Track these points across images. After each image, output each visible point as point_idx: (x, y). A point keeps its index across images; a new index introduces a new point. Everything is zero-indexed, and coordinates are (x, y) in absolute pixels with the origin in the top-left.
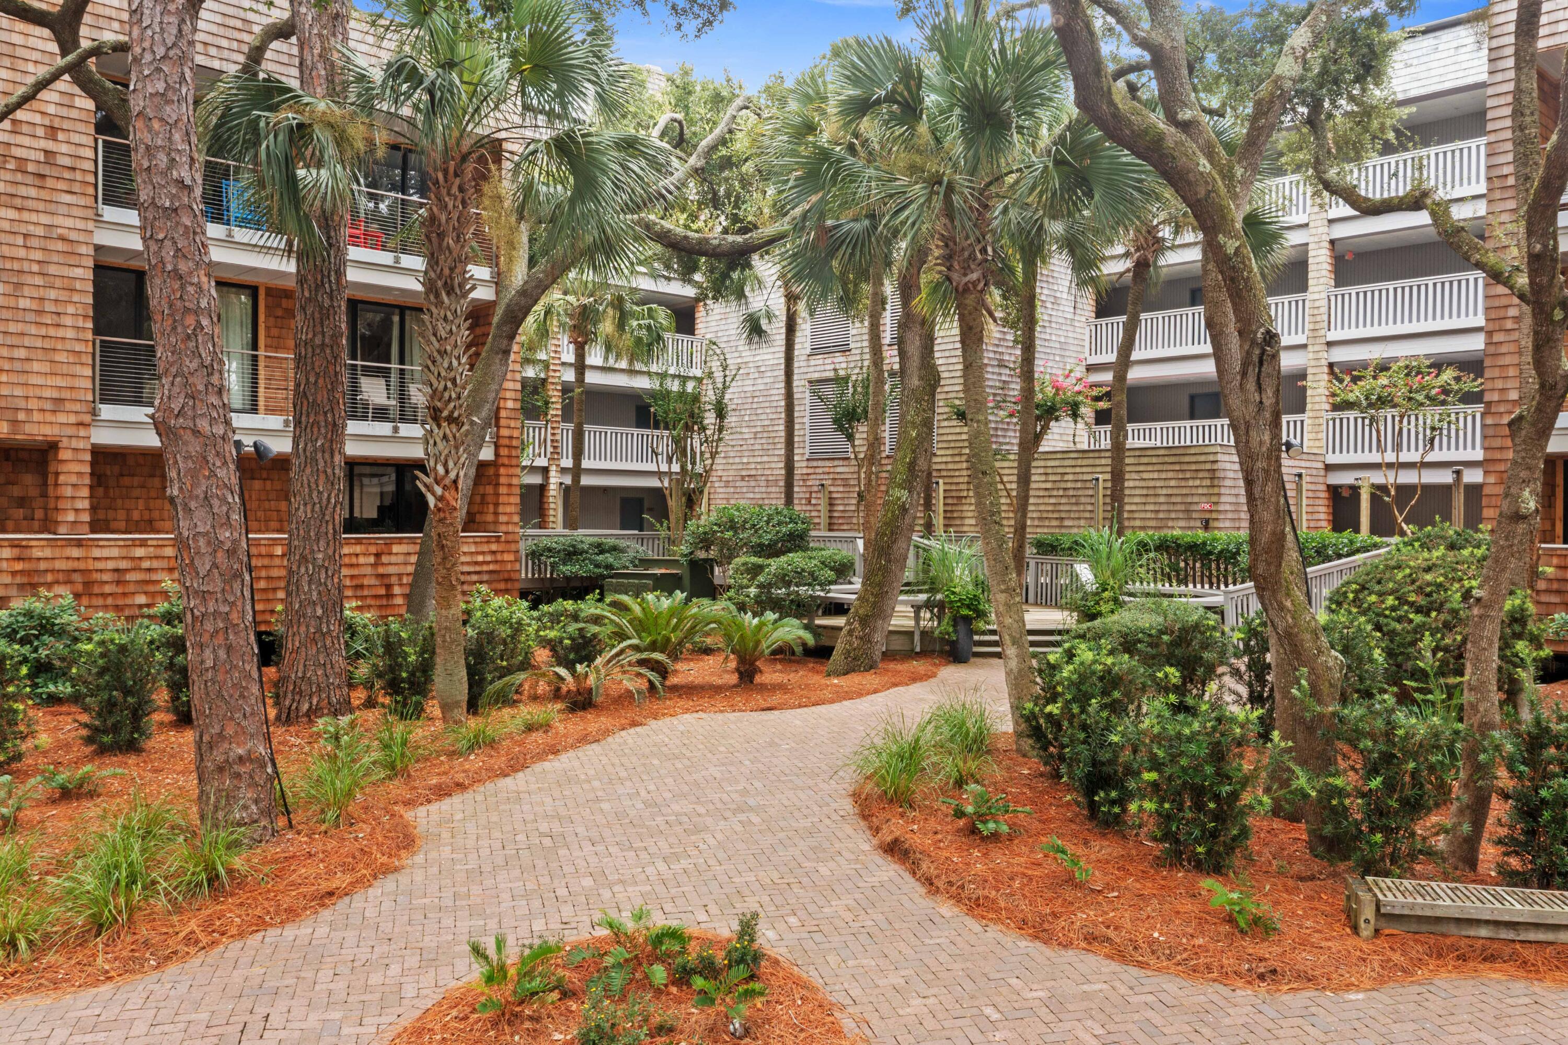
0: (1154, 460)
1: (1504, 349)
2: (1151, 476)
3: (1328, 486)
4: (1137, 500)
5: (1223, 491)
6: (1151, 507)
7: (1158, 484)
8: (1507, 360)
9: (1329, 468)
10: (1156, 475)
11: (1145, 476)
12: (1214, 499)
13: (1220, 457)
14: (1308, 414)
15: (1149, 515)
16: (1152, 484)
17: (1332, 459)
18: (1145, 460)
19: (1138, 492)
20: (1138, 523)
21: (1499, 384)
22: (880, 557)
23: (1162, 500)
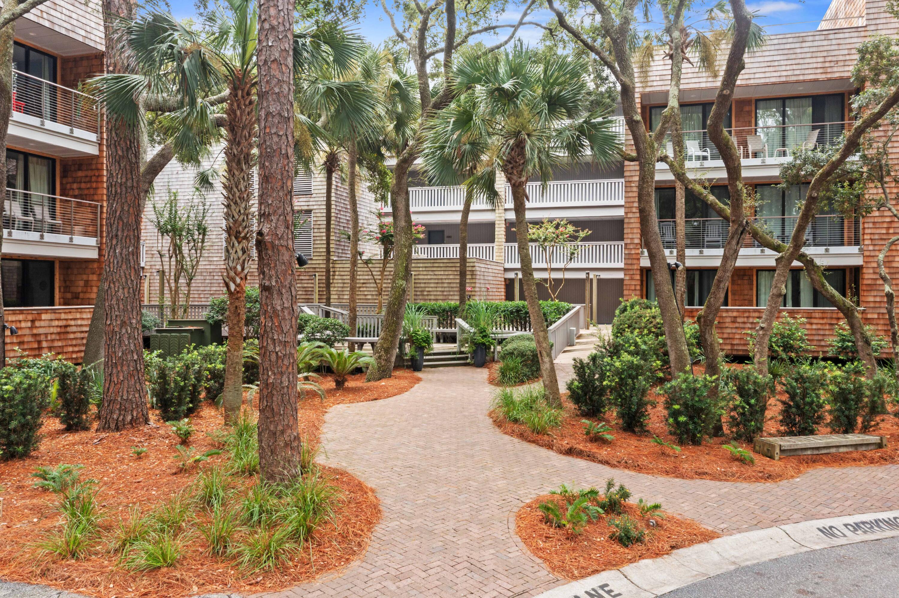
0: (441, 265)
1: (632, 221)
2: (440, 273)
3: (505, 279)
4: (432, 285)
5: (477, 281)
6: (440, 289)
7: (444, 277)
8: (634, 226)
9: (506, 270)
10: (442, 273)
11: (436, 273)
12: (473, 285)
13: (476, 264)
14: (496, 243)
15: (438, 293)
16: (440, 277)
17: (507, 266)
18: (436, 265)
19: (432, 281)
20: (432, 297)
21: (630, 236)
22: (393, 316)
23: (446, 285)
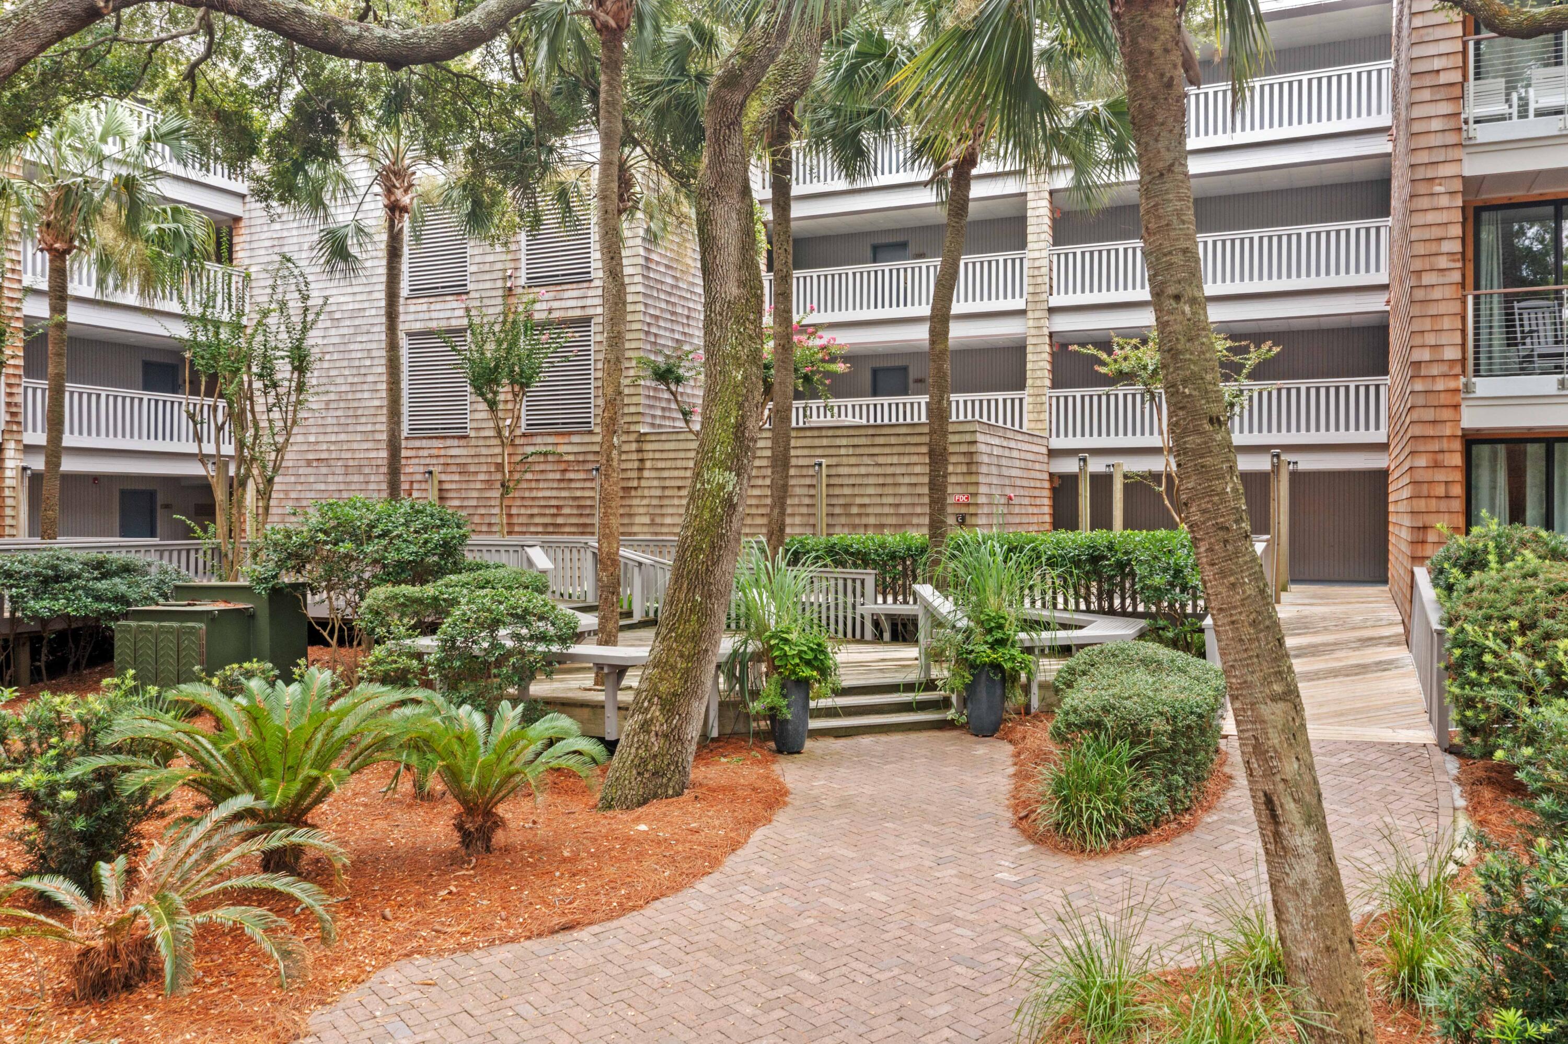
0: (893, 440)
1: (1437, 294)
2: (889, 460)
3: (1051, 475)
4: (871, 491)
5: (982, 479)
6: (890, 500)
7: (898, 470)
8: (1442, 308)
9: (1053, 453)
10: (895, 460)
11: (881, 460)
12: (971, 489)
13: (980, 437)
14: (1028, 391)
15: (886, 510)
16: (890, 470)
17: (1057, 443)
18: (881, 440)
19: (871, 480)
20: (872, 520)
21: (1431, 339)
22: (691, 589)
23: (903, 490)
